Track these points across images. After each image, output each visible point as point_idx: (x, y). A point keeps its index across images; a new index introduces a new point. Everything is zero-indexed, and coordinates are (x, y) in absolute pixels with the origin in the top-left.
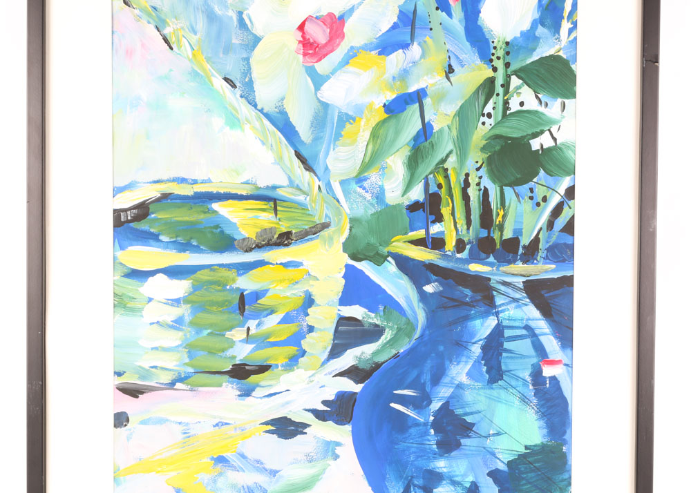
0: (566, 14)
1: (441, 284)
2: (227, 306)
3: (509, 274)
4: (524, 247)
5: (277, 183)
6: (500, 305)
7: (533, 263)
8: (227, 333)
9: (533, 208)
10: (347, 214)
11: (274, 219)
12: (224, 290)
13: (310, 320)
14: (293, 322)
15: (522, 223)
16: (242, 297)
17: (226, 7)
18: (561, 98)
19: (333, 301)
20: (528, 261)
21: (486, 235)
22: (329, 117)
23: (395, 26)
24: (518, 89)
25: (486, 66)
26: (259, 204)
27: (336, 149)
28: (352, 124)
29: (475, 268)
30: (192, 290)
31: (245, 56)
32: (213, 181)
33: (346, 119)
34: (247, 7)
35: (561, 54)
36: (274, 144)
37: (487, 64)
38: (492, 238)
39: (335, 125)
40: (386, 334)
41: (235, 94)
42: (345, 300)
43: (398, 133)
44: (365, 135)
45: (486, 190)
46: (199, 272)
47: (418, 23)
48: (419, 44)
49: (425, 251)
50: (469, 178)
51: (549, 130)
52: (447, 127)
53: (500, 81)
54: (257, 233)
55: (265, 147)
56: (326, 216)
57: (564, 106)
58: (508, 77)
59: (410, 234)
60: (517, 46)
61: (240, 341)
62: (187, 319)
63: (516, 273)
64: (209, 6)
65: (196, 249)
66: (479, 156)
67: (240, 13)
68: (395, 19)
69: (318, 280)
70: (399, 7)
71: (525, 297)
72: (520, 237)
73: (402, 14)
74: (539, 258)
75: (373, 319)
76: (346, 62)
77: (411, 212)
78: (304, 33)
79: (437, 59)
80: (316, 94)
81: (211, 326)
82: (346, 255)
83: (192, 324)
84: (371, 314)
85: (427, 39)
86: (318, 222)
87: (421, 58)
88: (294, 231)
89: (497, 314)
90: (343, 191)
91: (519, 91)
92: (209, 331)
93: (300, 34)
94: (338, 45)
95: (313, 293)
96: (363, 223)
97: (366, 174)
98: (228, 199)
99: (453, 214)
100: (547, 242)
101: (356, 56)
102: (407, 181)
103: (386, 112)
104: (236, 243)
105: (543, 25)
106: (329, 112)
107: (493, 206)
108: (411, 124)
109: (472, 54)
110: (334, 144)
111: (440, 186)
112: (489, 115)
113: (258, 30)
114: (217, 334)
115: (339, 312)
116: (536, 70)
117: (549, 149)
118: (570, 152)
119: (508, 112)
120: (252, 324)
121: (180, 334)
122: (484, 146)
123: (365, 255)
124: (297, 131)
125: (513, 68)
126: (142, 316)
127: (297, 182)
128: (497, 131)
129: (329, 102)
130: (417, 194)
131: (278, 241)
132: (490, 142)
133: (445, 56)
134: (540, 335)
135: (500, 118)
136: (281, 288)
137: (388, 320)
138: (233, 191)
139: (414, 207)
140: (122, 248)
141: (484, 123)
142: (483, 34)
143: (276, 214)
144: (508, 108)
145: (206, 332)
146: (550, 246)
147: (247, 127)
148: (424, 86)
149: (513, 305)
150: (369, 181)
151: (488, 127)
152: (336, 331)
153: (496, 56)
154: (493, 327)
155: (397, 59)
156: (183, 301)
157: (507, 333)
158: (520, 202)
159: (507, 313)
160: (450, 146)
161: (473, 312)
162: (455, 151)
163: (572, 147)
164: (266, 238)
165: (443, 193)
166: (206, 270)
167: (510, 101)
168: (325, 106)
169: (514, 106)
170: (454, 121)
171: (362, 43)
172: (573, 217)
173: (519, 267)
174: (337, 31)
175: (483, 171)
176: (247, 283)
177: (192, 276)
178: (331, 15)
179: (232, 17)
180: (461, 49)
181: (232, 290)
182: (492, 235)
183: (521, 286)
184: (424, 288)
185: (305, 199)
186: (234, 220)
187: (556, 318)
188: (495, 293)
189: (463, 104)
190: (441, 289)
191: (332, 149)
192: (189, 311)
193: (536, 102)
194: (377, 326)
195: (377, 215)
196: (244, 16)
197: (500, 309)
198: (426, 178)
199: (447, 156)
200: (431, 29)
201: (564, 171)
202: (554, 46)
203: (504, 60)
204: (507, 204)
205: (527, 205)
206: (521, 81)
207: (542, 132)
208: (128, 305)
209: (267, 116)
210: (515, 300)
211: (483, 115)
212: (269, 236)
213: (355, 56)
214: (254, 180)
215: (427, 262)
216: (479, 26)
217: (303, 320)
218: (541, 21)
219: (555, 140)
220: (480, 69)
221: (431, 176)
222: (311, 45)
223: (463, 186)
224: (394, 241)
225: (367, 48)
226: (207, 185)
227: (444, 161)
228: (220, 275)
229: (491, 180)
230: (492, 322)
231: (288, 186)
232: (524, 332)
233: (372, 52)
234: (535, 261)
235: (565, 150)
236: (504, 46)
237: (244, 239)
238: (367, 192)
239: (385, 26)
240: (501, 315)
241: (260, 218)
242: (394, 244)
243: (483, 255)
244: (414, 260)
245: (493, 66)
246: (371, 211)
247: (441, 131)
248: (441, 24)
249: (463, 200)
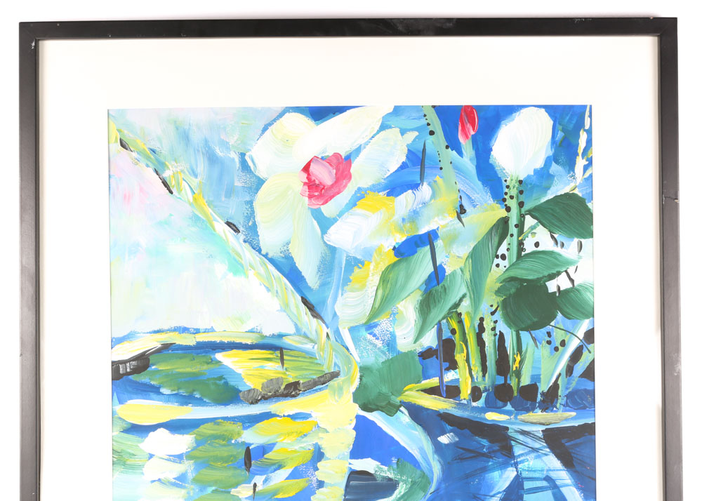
0: (580, 151)
1: (456, 434)
2: (232, 461)
3: (527, 422)
4: (543, 394)
5: (283, 331)
6: (519, 456)
7: (552, 411)
8: (233, 490)
9: (551, 353)
10: (357, 362)
11: (280, 369)
12: (229, 444)
13: (320, 475)
14: (302, 477)
15: (540, 369)
16: (248, 451)
17: (228, 149)
18: (578, 238)
19: (344, 454)
20: (547, 409)
21: (503, 382)
22: (336, 261)
23: (403, 166)
24: (532, 229)
25: (499, 205)
26: (264, 354)
27: (345, 295)
28: (361, 268)
29: (492, 416)
30: (195, 445)
31: (248, 199)
32: (215, 329)
33: (354, 263)
34: (249, 147)
35: (576, 192)
36: (279, 292)
37: (500, 204)
38: (509, 385)
39: (343, 269)
40: (400, 488)
41: (238, 239)
42: (356, 453)
43: (408, 277)
44: (375, 280)
45: (501, 335)
46: (202, 426)
47: (427, 163)
48: (429, 184)
49: (440, 400)
50: (484, 323)
51: (566, 271)
52: (459, 270)
53: (513, 221)
54: (263, 384)
55: (270, 293)
56: (335, 364)
57: (581, 246)
58: (522, 217)
59: (423, 382)
60: (531, 184)
61: (246, 498)
62: (190, 476)
63: (535, 421)
64: (209, 148)
65: (200, 402)
66: (494, 300)
67: (243, 155)
68: (404, 159)
69: (327, 432)
70: (408, 146)
71: (545, 447)
72: (538, 384)
73: (411, 154)
74: (558, 405)
75: (386, 472)
76: (353, 204)
77: (424, 359)
78: (309, 174)
79: (449, 200)
80: (323, 238)
81: (216, 482)
82: (357, 406)
83: (195, 481)
84: (384, 467)
85: (438, 178)
86: (327, 371)
87: (431, 199)
88: (301, 382)
89: (516, 465)
90: (352, 339)
91: (534, 231)
92: (213, 488)
93: (306, 175)
94: (345, 186)
95: (323, 446)
96: (374, 371)
97: (376, 321)
98: (232, 349)
99: (468, 360)
100: (567, 389)
101: (364, 197)
102: (419, 327)
103: (396, 255)
104: (241, 395)
105: (557, 162)
106: (337, 256)
107: (510, 351)
108: (423, 269)
109: (485, 194)
110: (343, 290)
111: (453, 332)
112: (503, 257)
113: (261, 172)
114: (222, 492)
115: (350, 466)
116: (552, 210)
117: (567, 291)
118: (588, 294)
119: (523, 253)
120: (259, 479)
121: (183, 492)
122: (499, 289)
123: (377, 405)
124: (303, 277)
125: (526, 207)
126: (143, 473)
127: (304, 330)
128: (512, 273)
129: (336, 246)
130: (430, 340)
131: (285, 392)
132: (504, 285)
133: (456, 196)
134: (562, 487)
135: (515, 260)
136: (289, 441)
137: (402, 474)
138: (238, 341)
139: (426, 354)
140: (121, 402)
141: (498, 265)
142: (496, 172)
143: (283, 364)
144: (523, 249)
145: (210, 490)
146: (569, 392)
147: (251, 273)
148: (435, 228)
149: (533, 455)
150: (379, 328)
151: (502, 268)
152: (347, 486)
153: (509, 195)
154: (512, 479)
155: (406, 200)
156: (186, 457)
157: (527, 485)
158: (537, 346)
159: (526, 464)
160: (464, 290)
161: (490, 463)
162: (468, 294)
163: (590, 289)
164: (272, 389)
165: (457, 338)
166: (210, 424)
167: (524, 242)
168: (333, 250)
169: (529, 247)
170: (467, 264)
171: (370, 184)
172: (593, 361)
173: (538, 415)
174: (343, 172)
175: (498, 316)
176: (253, 437)
177: (196, 431)
178: (337, 156)
179: (233, 159)
180: (473, 189)
181: (237, 444)
182: (508, 382)
183: (540, 435)
184: (439, 439)
185: (313, 348)
186: (238, 371)
187: (578, 468)
188: (513, 443)
189: (476, 246)
190: (457, 439)
191: (340, 295)
192: (192, 468)
193: (552, 242)
194: (390, 479)
195: (389, 363)
196: (247, 158)
197: (518, 460)
198: (439, 324)
199: (461, 300)
200: (441, 169)
201: (583, 313)
202: (569, 184)
203: (518, 200)
204: (524, 349)
205: (545, 350)
206: (536, 221)
207: (559, 273)
208: (128, 462)
209: (272, 261)
210: (534, 450)
211: (497, 257)
212: (276, 387)
213: (363, 197)
214: (259, 328)
215: (442, 412)
216: (491, 164)
217: (312, 475)
218: (555, 159)
219: (572, 281)
220: (493, 209)
221: (445, 321)
222: (317, 186)
223: (477, 331)
224: (406, 391)
225: (375, 189)
226: (210, 334)
227: (457, 305)
228: (225, 428)
229: (506, 324)
230: (511, 474)
231: (295, 334)
232: (545, 484)
233: (380, 193)
234: (555, 409)
235: (583, 292)
236: (517, 185)
237: (249, 391)
238: (377, 339)
239: (394, 167)
240: (520, 466)
241: (266, 368)
242: (406, 393)
243: (500, 403)
244: (428, 409)
245: (506, 205)
246: (382, 359)
247: (454, 274)
248: (451, 163)
249: (478, 345)
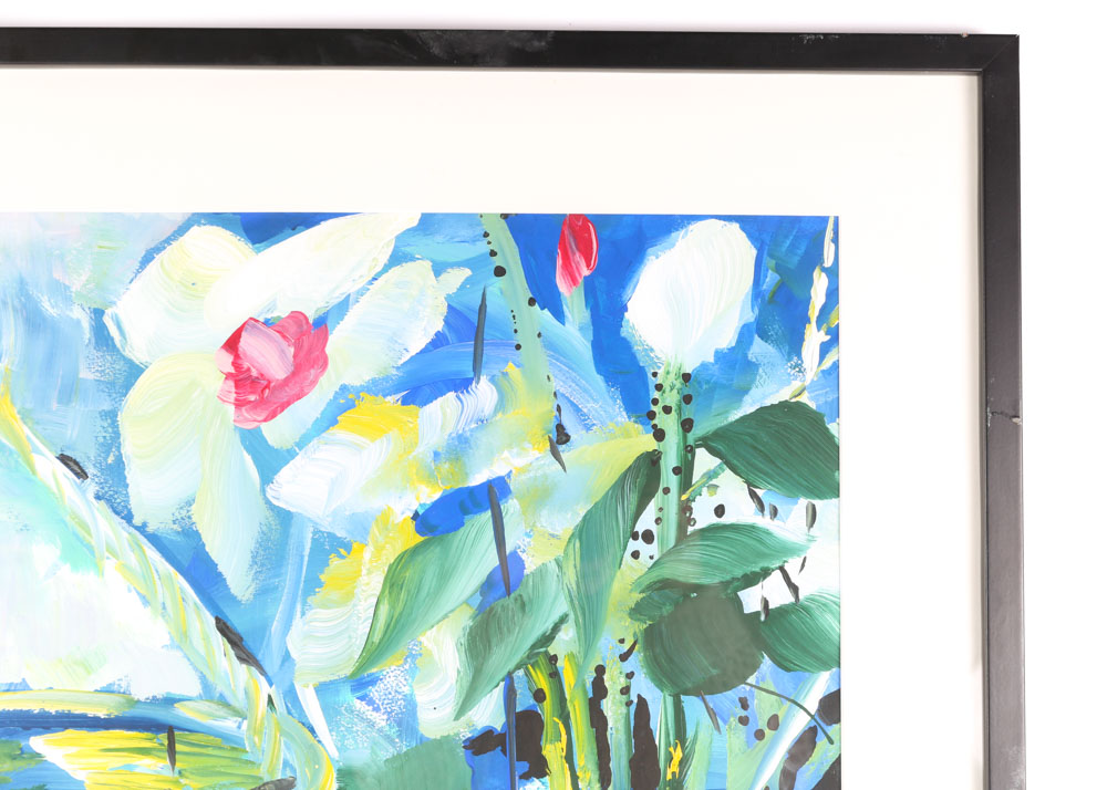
0: (814, 313)
5: (177, 691)
9: (749, 744)
10: (332, 759)
11: (168, 773)
15: (724, 776)
17: (68, 300)
18: (806, 496)
22: (292, 542)
23: (438, 341)
24: (710, 478)
25: (640, 427)
26: (132, 738)
27: (309, 615)
28: (342, 557)
31: (106, 406)
32: (31, 686)
33: (330, 546)
34: (113, 298)
35: (804, 399)
36: (169, 605)
37: (643, 424)
39: (306, 559)
41: (84, 492)
43: (445, 577)
44: (373, 583)
45: (642, 703)
47: (488, 333)
48: (492, 380)
50: (606, 677)
51: (782, 569)
52: (554, 563)
53: (670, 460)
55: (149, 609)
56: (286, 764)
57: (813, 515)
58: (689, 450)
60: (708, 382)
64: (29, 297)
66: (627, 628)
67: (98, 314)
68: (439, 325)
70: (449, 297)
73: (454, 314)
76: (330, 420)
77: (477, 753)
78: (237, 356)
79: (533, 413)
80: (263, 491)
85: (511, 368)
86: (267, 779)
87: (496, 411)
90: (323, 710)
91: (714, 482)
93: (229, 358)
94: (314, 383)
96: (369, 780)
97: (374, 670)
98: (66, 728)
99: (569, 758)
101: (353, 406)
102: (466, 684)
103: (419, 530)
105: (764, 336)
106: (293, 530)
107: (660, 739)
108: (476, 556)
109: (610, 401)
110: (304, 603)
111: (539, 696)
112: (648, 537)
113: (136, 350)
116: (751, 436)
117: (783, 611)
118: (829, 617)
119: (690, 529)
122: (637, 604)
124: (220, 574)
125: (698, 431)
127: (220, 688)
128: (668, 572)
129: (292, 510)
130: (489, 713)
132: (649, 597)
133: (550, 405)
135: (672, 543)
138: (78, 710)
139: (482, 743)
141: (636, 555)
142: (633, 357)
143: (173, 761)
144: (691, 521)
147: (110, 565)
148: (503, 473)
150: (380, 686)
151: (645, 562)
153: (661, 405)
155: (444, 412)
158: (718, 728)
160: (563, 607)
162: (572, 616)
163: (833, 606)
165: (547, 710)
167: (693, 505)
168: (284, 518)
169: (703, 516)
170: (571, 551)
171: (367, 378)
172: (838, 761)
174: (310, 351)
175: (636, 662)
178: (297, 317)
179: (78, 322)
180: (586, 391)
185: (239, 727)
186: (78, 775)
189: (589, 512)
191: (299, 614)
193: (752, 505)
195: (399, 761)
196: (107, 320)
198: (509, 678)
199: (556, 628)
200: (518, 347)
201: (817, 659)
202: (790, 383)
203: (680, 414)
204: (690, 734)
205: (735, 737)
206: (718, 461)
207: (766, 573)
209: (154, 539)
211: (635, 536)
213: (350, 406)
214: (124, 684)
216: (624, 339)
218: (760, 328)
219: (794, 589)
220: (627, 435)
221: (521, 672)
222: (254, 382)
223: (591, 695)
225: (378, 388)
226: (19, 695)
227: (548, 639)
229: (653, 680)
231: (200, 697)
233: (389, 398)
235: (817, 613)
236: (679, 383)
238: (377, 709)
239: (418, 342)
241: (137, 770)
245: (655, 426)
246: (387, 752)
247: (541, 572)
248: (539, 335)
249: (592, 726)
